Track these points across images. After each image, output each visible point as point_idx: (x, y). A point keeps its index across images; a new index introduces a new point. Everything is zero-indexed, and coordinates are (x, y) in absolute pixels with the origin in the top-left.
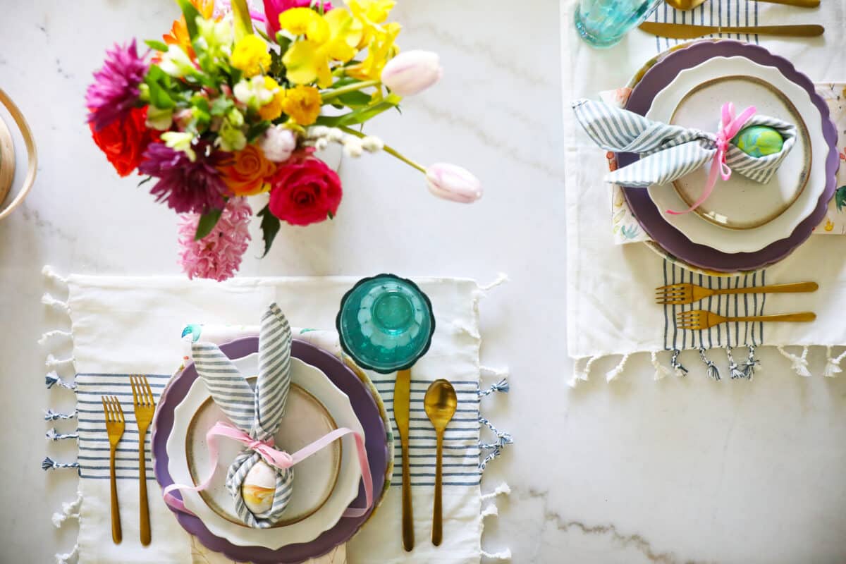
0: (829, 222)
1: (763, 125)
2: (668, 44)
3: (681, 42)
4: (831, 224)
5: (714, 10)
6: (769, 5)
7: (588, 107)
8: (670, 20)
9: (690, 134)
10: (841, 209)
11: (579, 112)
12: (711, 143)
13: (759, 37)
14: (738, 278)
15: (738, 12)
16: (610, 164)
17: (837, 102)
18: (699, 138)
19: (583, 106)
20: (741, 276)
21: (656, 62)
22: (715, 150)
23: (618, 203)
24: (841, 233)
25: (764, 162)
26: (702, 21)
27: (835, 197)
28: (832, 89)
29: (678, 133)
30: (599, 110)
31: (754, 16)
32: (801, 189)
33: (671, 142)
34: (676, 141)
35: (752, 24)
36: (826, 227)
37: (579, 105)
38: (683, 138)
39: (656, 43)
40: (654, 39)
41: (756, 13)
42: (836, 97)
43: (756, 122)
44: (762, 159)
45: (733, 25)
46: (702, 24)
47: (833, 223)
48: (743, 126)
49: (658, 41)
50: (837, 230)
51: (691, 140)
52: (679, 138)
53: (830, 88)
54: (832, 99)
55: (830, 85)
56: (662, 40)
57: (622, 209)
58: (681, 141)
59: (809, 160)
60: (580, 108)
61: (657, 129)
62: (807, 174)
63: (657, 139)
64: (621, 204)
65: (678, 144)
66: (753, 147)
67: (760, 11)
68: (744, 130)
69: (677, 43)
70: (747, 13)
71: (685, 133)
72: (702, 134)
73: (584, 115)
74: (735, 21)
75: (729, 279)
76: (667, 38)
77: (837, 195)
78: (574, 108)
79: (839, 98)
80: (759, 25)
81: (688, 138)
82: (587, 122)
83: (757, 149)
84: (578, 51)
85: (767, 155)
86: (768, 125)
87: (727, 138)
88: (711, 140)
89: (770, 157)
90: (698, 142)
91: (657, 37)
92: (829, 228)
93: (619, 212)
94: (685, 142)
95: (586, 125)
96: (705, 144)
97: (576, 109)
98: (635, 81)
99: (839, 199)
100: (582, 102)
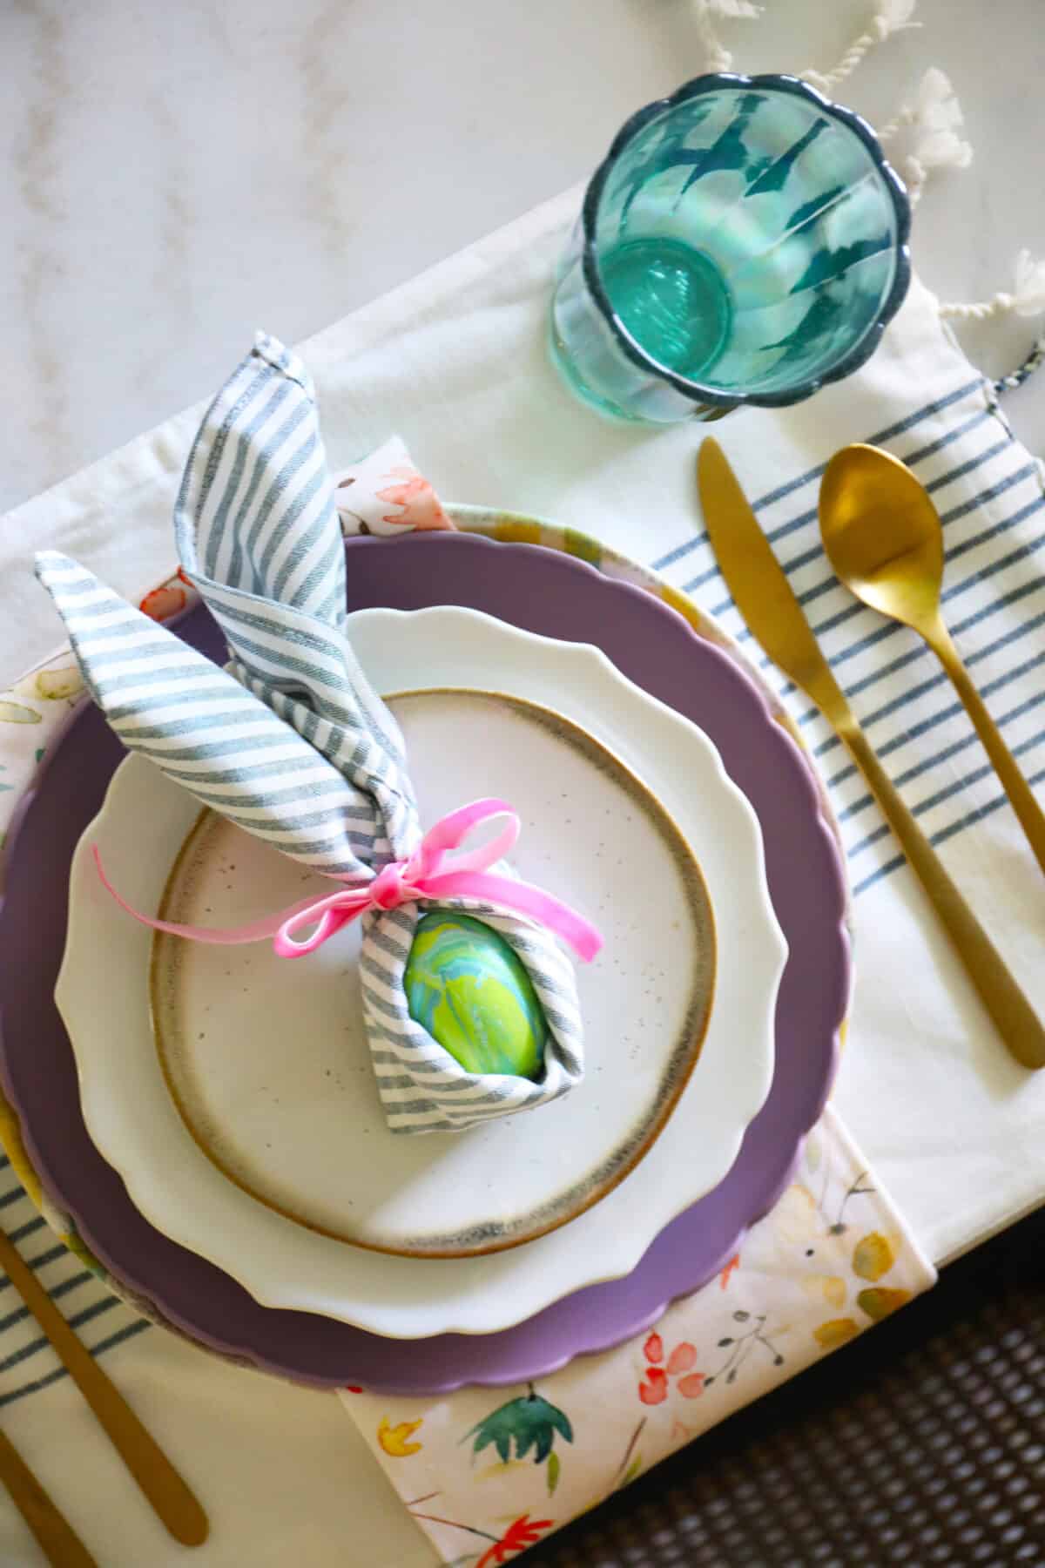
0: (410, 1429)
1: (526, 975)
2: (699, 581)
3: (731, 624)
4: (411, 1440)
5: (899, 673)
6: (1020, 842)
7: (279, 395)
8: (785, 550)
9: (359, 756)
10: (480, 1446)
11: (248, 376)
12: (379, 847)
13: (901, 872)
14: (40, 1222)
15: (943, 756)
16: (162, 589)
17: (821, 1228)
18: (368, 793)
19: (276, 381)
20: (57, 1229)
21: (597, 564)
22: (366, 872)
23: (52, 684)
24: (407, 1496)
25: (407, 1041)
26: (847, 654)
27: (505, 1397)
28: (853, 1191)
29: (341, 715)
30: (284, 433)
31: (961, 814)
32: (439, 1249)
33: (301, 712)
34: (311, 722)
35: (927, 825)
36: (387, 1429)
37: (273, 365)
38: (336, 741)
39: (683, 541)
40: (692, 530)
41: (974, 817)
42: (835, 1222)
43: (523, 944)
44: (414, 1028)
45: (891, 767)
46: (835, 662)
47: (418, 1446)
48: (485, 910)
49: (692, 545)
50: (407, 1478)
51: (348, 774)
52: (326, 725)
53: (851, 1181)
54: (819, 1206)
55: (862, 1177)
56: (703, 558)
57: (37, 706)
58: (322, 740)
59: (545, 1222)
60: (264, 375)
61: (309, 639)
62: (497, 1241)
63: (282, 659)
64: (51, 696)
65: (308, 738)
66: (436, 982)
67: (989, 824)
68: (475, 923)
69: (717, 611)
70: (957, 787)
71: (351, 736)
72: (383, 794)
73: (249, 395)
74: (909, 765)
75: (21, 1192)
76: (719, 570)
77: (516, 1402)
78: (256, 354)
79: (838, 1229)
80: (942, 852)
81: (343, 757)
82: (229, 417)
83: (434, 996)
84: (503, 299)
85: (438, 1039)
86: (538, 988)
87: (420, 884)
88: (390, 843)
89: (431, 1051)
90: (351, 798)
91: (706, 537)
92: (389, 1438)
93: (21, 702)
94: (326, 756)
95: (216, 421)
96: (366, 827)
97: (255, 361)
98: (491, 524)
99: (509, 1420)
100: (287, 371)
